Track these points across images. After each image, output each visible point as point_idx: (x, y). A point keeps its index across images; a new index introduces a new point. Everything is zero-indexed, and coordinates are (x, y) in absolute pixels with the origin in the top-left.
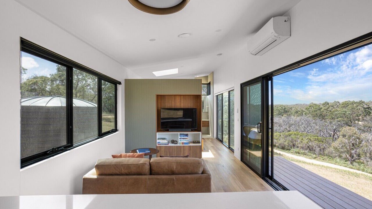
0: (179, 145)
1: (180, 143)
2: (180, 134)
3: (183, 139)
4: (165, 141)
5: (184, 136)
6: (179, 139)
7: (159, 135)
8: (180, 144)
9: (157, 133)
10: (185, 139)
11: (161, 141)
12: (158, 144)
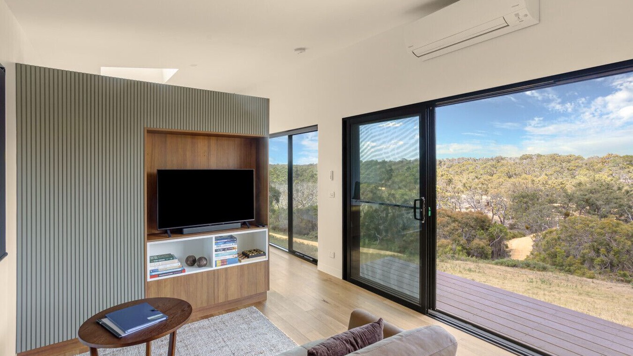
0: (214, 268)
1: (216, 261)
2: (217, 239)
3: (224, 250)
4: (175, 264)
5: (225, 243)
6: (214, 253)
7: (155, 248)
8: (216, 266)
9: (148, 243)
10: (228, 249)
11: (163, 266)
12: (152, 277)
